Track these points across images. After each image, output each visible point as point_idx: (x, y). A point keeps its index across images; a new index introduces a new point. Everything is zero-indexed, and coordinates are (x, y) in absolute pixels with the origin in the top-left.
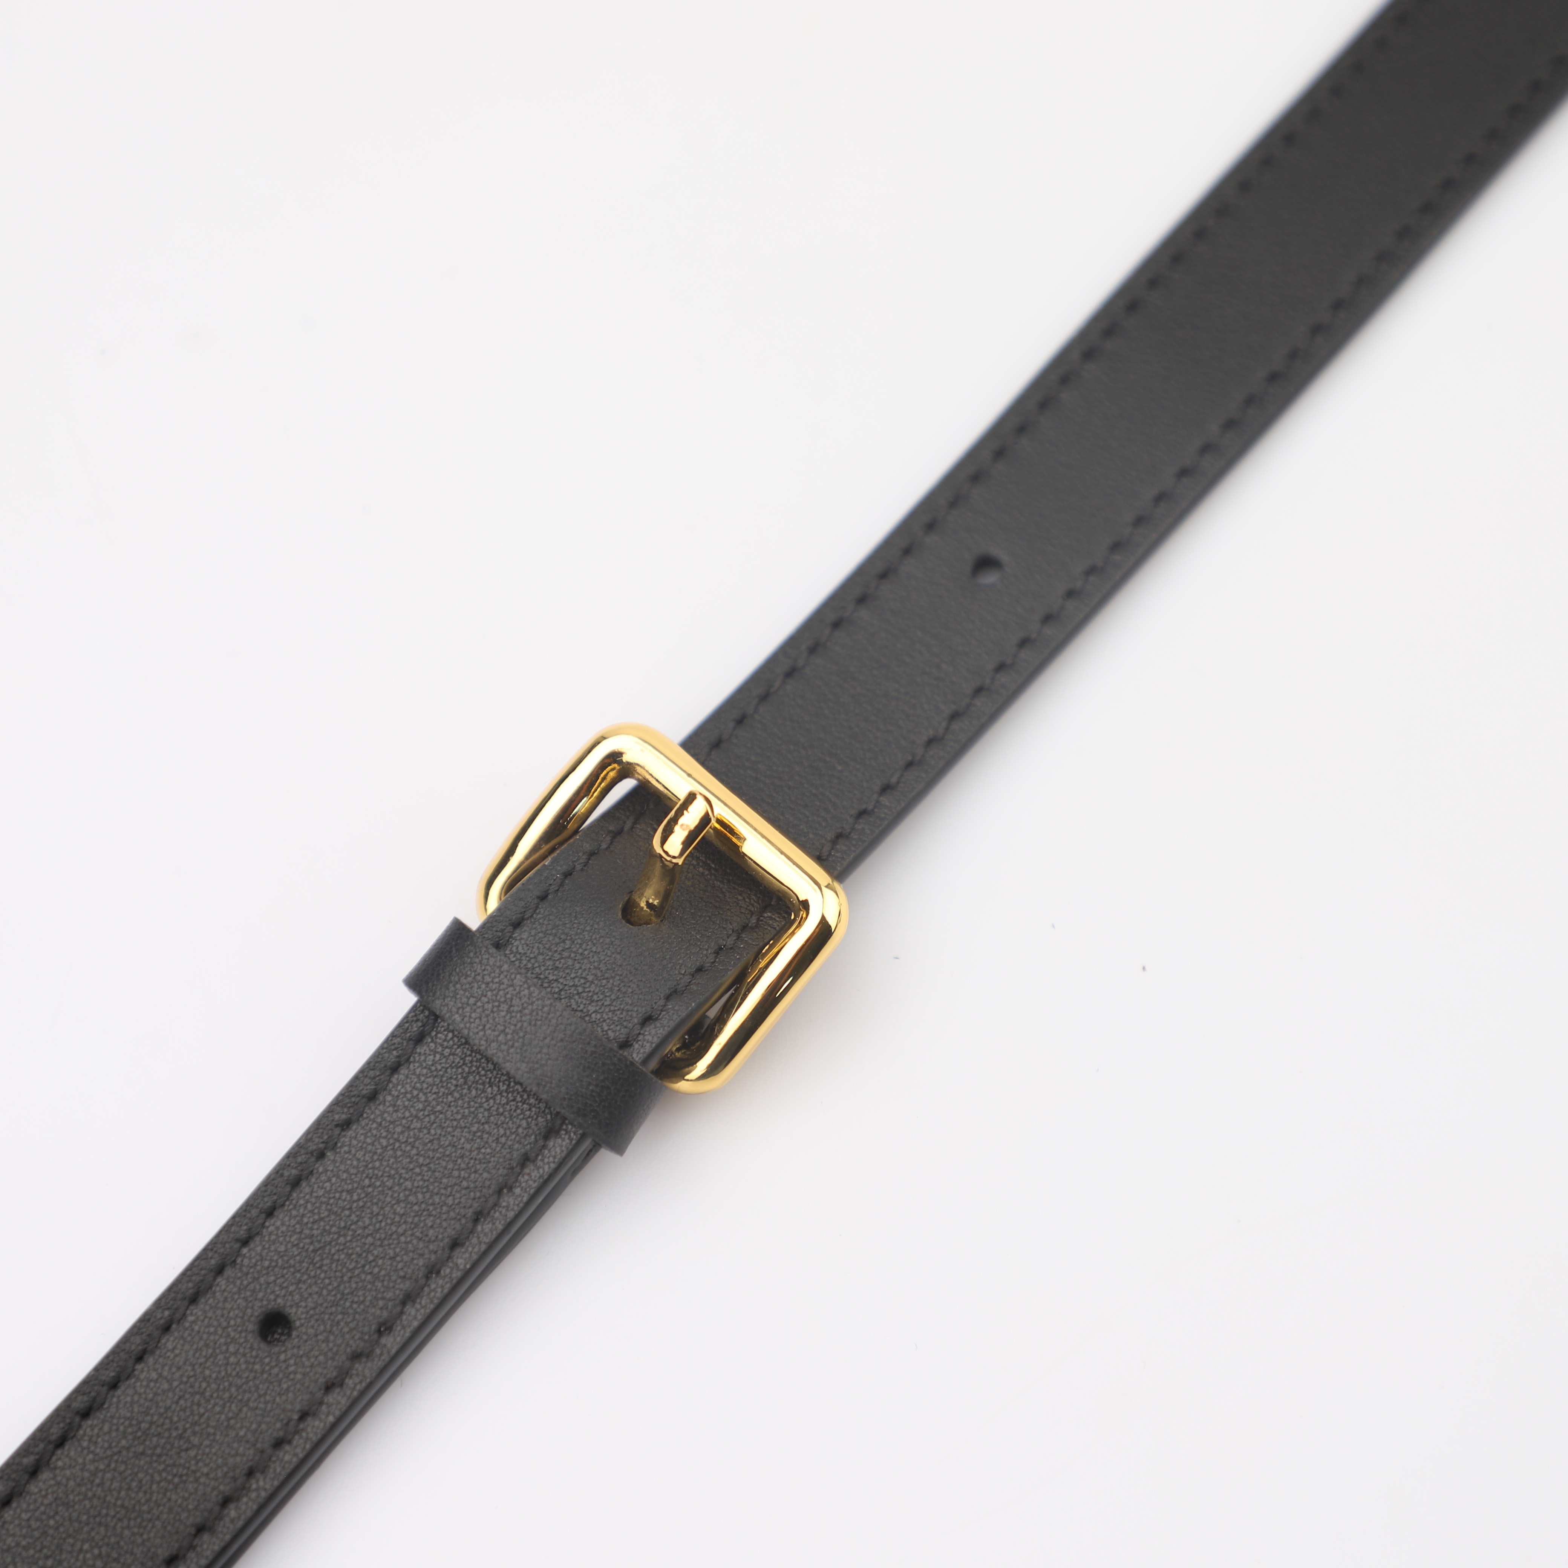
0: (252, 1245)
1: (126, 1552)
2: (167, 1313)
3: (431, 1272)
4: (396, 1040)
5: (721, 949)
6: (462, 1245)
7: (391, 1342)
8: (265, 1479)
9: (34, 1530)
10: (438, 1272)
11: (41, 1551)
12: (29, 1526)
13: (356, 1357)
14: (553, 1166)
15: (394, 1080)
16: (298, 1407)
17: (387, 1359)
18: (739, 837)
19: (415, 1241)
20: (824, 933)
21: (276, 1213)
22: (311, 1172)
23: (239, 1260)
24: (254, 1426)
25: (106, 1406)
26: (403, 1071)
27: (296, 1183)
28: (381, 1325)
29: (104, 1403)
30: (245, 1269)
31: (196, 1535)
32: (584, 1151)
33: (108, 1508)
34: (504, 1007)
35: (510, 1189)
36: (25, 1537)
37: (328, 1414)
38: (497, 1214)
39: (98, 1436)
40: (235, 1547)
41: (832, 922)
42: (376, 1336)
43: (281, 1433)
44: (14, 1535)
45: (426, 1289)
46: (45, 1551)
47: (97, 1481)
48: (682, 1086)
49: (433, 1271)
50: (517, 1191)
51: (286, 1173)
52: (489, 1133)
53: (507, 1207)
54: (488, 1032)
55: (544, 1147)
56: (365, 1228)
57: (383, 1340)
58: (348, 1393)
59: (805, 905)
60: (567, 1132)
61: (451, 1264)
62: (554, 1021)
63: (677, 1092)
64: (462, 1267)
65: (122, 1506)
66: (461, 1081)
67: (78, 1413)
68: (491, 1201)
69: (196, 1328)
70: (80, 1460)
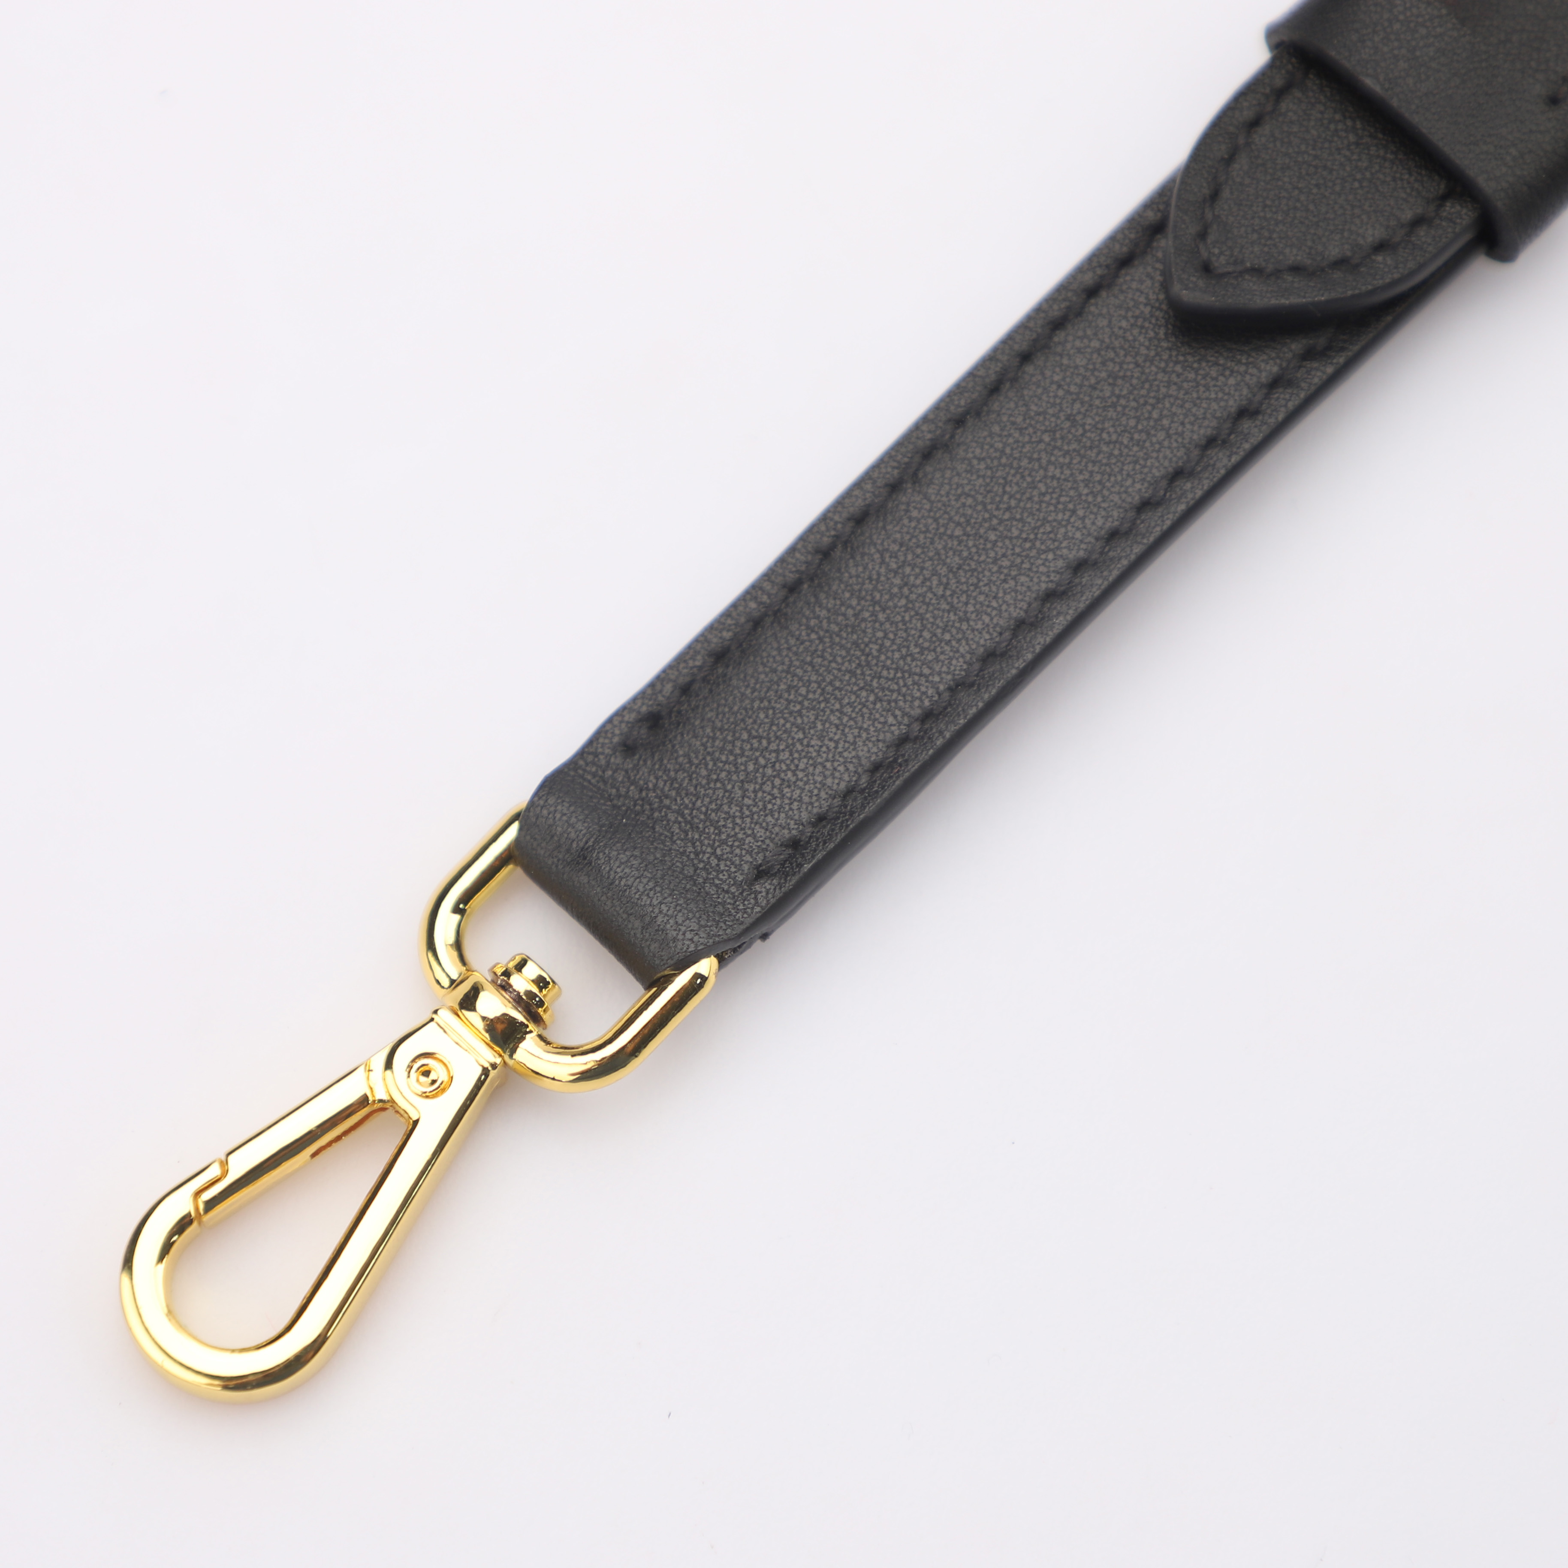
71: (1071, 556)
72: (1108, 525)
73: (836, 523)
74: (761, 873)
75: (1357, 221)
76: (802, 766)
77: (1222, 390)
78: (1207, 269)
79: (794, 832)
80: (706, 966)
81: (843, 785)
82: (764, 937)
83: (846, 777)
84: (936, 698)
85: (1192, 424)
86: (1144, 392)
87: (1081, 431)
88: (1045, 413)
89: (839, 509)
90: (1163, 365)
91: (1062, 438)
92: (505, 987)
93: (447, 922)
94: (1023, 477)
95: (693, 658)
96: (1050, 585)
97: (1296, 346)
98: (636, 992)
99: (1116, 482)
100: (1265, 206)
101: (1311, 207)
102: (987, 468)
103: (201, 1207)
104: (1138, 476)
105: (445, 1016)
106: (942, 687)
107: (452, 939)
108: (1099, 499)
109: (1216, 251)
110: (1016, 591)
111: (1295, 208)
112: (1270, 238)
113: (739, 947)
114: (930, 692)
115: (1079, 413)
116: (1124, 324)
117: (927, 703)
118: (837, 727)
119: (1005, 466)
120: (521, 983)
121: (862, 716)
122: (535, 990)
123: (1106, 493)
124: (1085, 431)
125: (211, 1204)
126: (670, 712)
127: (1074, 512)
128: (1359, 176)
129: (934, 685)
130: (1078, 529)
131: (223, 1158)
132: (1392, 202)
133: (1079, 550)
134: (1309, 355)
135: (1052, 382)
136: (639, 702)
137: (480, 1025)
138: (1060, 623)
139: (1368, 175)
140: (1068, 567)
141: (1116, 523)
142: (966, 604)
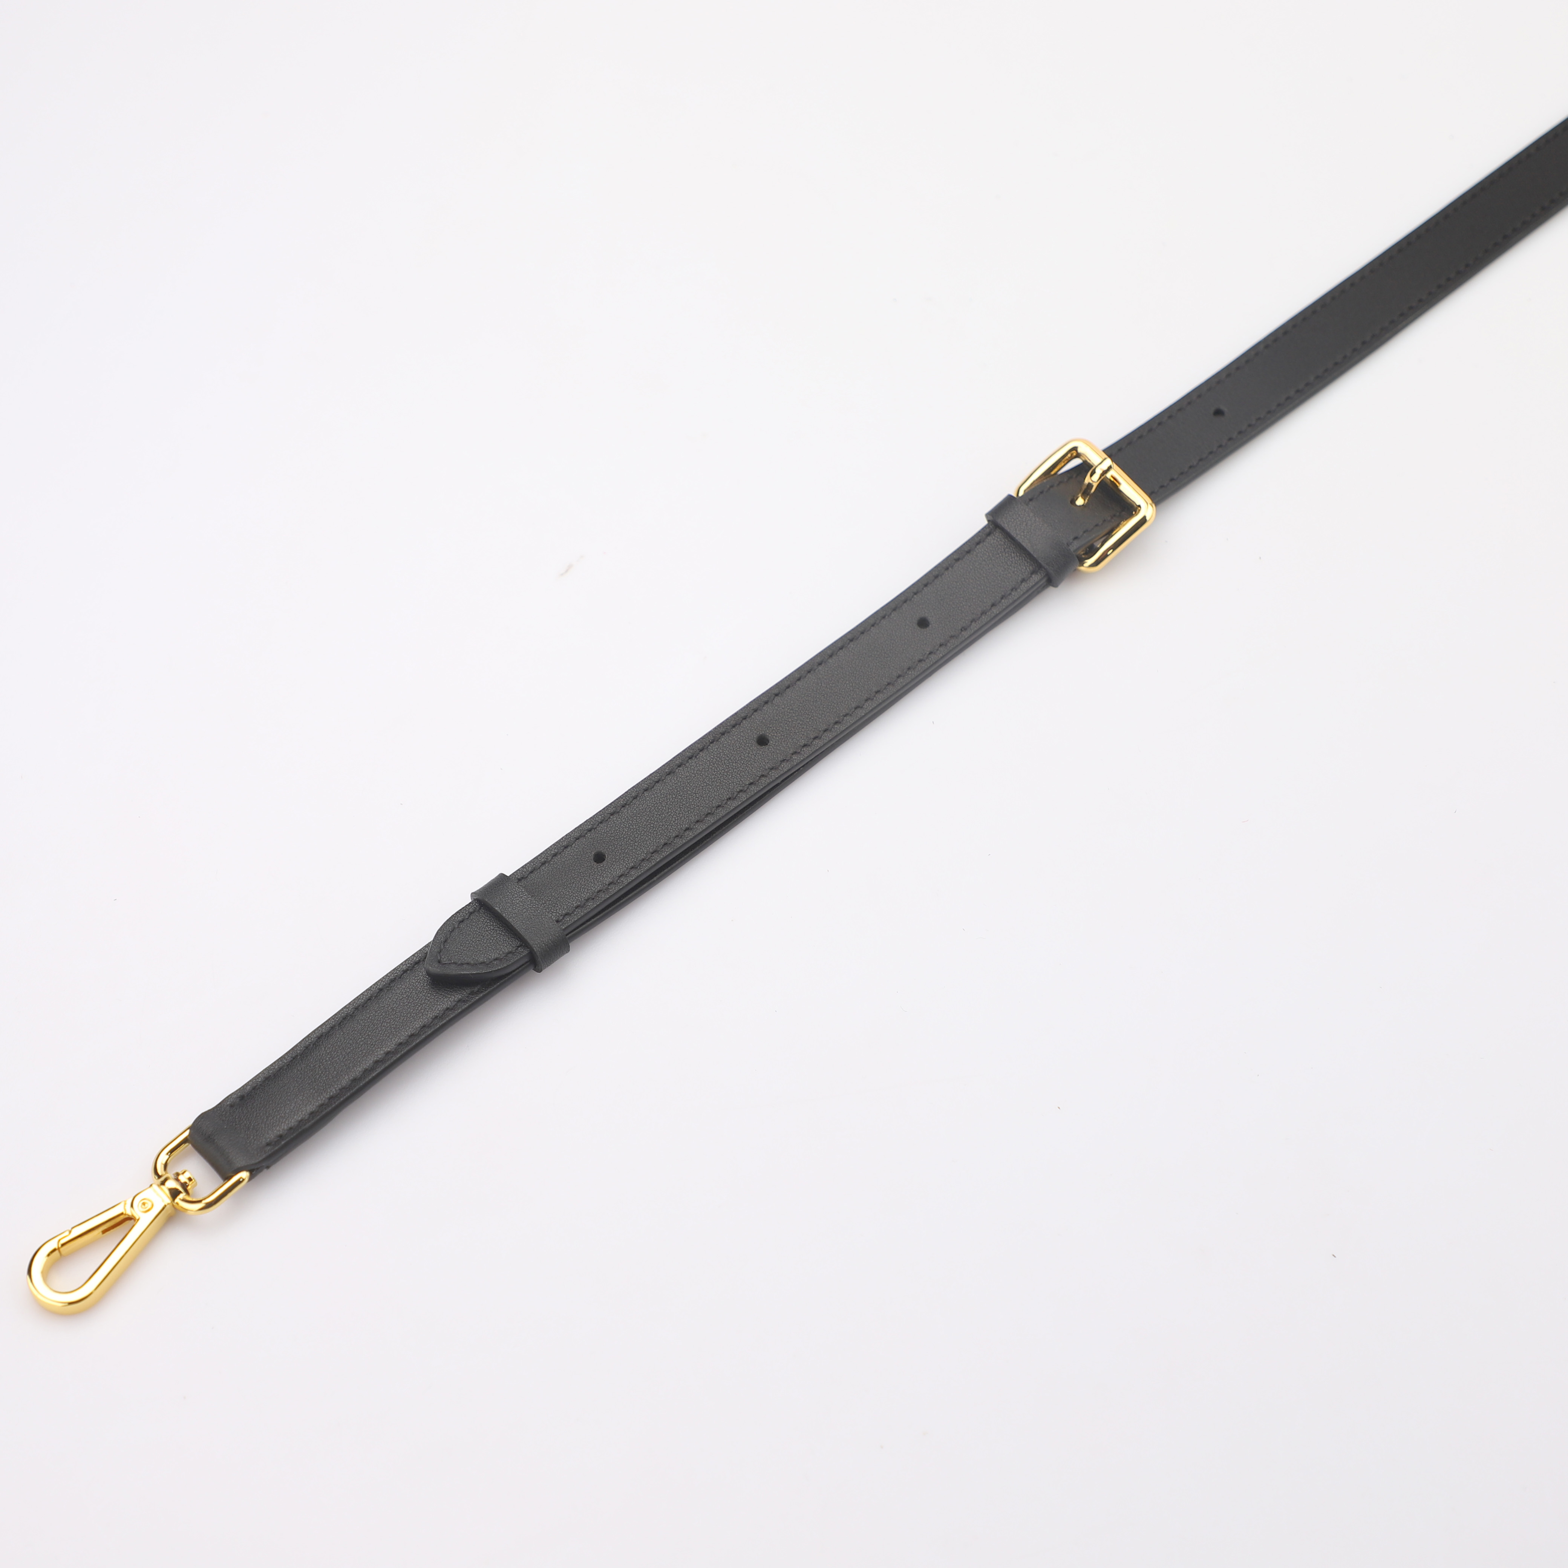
0: (918, 595)
1: (862, 686)
2: (885, 612)
3: (983, 613)
4: (980, 534)
5: (1105, 520)
6: (996, 606)
7: (965, 634)
8: (914, 671)
9: (829, 674)
10: (986, 613)
11: (831, 681)
12: (828, 672)
13: (952, 637)
14: (1033, 583)
15: (978, 547)
16: (929, 650)
17: (964, 639)
18: (1119, 483)
19: (979, 602)
20: (1143, 521)
21: (928, 585)
22: (943, 574)
23: (913, 599)
24: (912, 654)
25: (859, 638)
26: (981, 545)
27: (936, 577)
28: (963, 628)
29: (859, 637)
30: (914, 602)
31: (887, 685)
32: (1042, 585)
33: (856, 671)
34: (1025, 523)
35: (1016, 590)
36: (826, 676)
37: (940, 654)
38: (1010, 597)
39: (855, 648)
40: (901, 692)
41: (1148, 518)
42: (960, 631)
43: (922, 658)
44: (822, 674)
45: (981, 618)
46: (833, 681)
47: (854, 662)
48: (1082, 568)
49: (984, 613)
50: (1019, 590)
51: (934, 573)
52: (1011, 569)
53: (1014, 596)
54: (1017, 531)
55: (1031, 577)
56: (961, 595)
57: (963, 633)
58: (948, 648)
59: (1139, 506)
60: (1040, 573)
61: (991, 611)
62: (1043, 530)
63: (1080, 571)
64: (995, 612)
65: (862, 671)
66: (1003, 550)
67: (849, 639)
68: (1009, 592)
69: (895, 618)
70: (848, 654)
71: (386, 1050)
72: (399, 1041)
73: (312, 1038)
74: (268, 1144)
75: (490, 952)
76: (287, 1112)
77: (442, 1002)
78: (439, 962)
79: (281, 1133)
80: (244, 1175)
81: (300, 1118)
82: (268, 1167)
83: (301, 1116)
84: (335, 1092)
85: (431, 1012)
86: (417, 1002)
87: (395, 1013)
88: (384, 1006)
89: (313, 1033)
90: (424, 994)
91: (389, 1014)
92: (177, 1180)
93: (163, 1158)
94: (374, 1026)
95: (258, 1079)
96: (378, 1059)
97: (468, 991)
98: (221, 1181)
99: (403, 1028)
100: (461, 945)
101: (476, 946)
102: (363, 1022)
103: (60, 1246)
104: (411, 1027)
105: (155, 1187)
106: (337, 1089)
107: (164, 1162)
108: (397, 1033)
109: (443, 957)
110: (366, 1060)
111: (470, 946)
112: (461, 954)
113: (257, 1169)
114: (334, 1090)
115: (395, 1007)
116: (414, 981)
117: (331, 1094)
118: (301, 1100)
119: (369, 1022)
120: (183, 1178)
121: (310, 1097)
122: (187, 1181)
123: (400, 1031)
124: (396, 1013)
125: (63, 1245)
126: (247, 1095)
127: (389, 1037)
128: (492, 939)
129: (335, 1088)
130: (389, 1042)
131: (70, 1229)
132: (502, 947)
133: (388, 1048)
134: (472, 993)
135: (388, 998)
136: (238, 1092)
137: (168, 1192)
138: (379, 1070)
139: (495, 939)
140: (384, 1053)
141: (402, 1041)
142: (349, 1064)
